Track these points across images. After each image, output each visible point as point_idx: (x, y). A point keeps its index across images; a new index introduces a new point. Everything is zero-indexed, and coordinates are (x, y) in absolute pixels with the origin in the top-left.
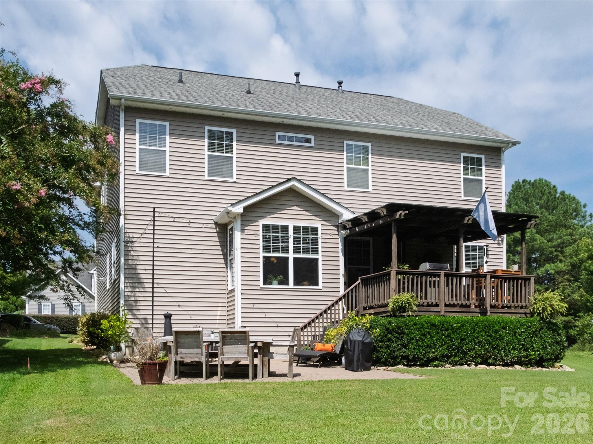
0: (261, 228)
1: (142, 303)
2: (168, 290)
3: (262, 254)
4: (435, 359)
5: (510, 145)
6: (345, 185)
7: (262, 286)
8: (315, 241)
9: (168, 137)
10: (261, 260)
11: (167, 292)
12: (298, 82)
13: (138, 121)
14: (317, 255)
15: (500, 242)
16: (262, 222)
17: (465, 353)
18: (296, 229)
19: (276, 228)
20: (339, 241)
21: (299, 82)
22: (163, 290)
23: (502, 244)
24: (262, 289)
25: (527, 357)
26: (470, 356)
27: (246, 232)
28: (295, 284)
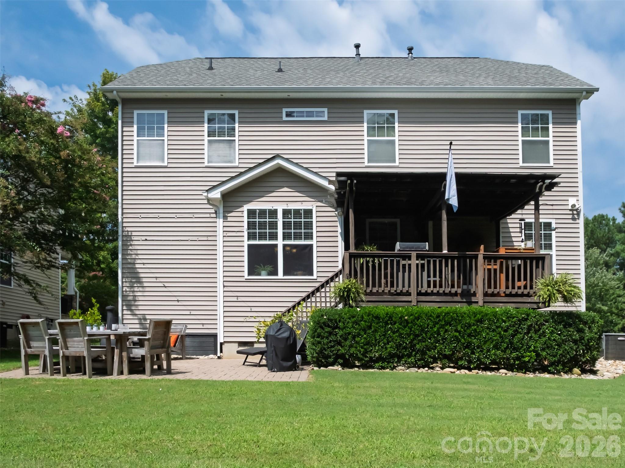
0: (245, 214)
1: (141, 298)
2: (166, 285)
3: (246, 243)
4: (380, 359)
5: (584, 93)
6: (366, 160)
7: (246, 277)
8: (309, 225)
9: (166, 126)
10: (246, 249)
11: (166, 287)
12: (358, 54)
13: (136, 112)
14: (312, 240)
15: (576, 216)
16: (246, 208)
17: (423, 353)
18: (286, 213)
19: (263, 213)
20: (338, 224)
21: (360, 55)
22: (161, 285)
23: (579, 219)
24: (247, 281)
25: (518, 358)
26: (430, 357)
27: (229, 219)
28: (285, 274)
